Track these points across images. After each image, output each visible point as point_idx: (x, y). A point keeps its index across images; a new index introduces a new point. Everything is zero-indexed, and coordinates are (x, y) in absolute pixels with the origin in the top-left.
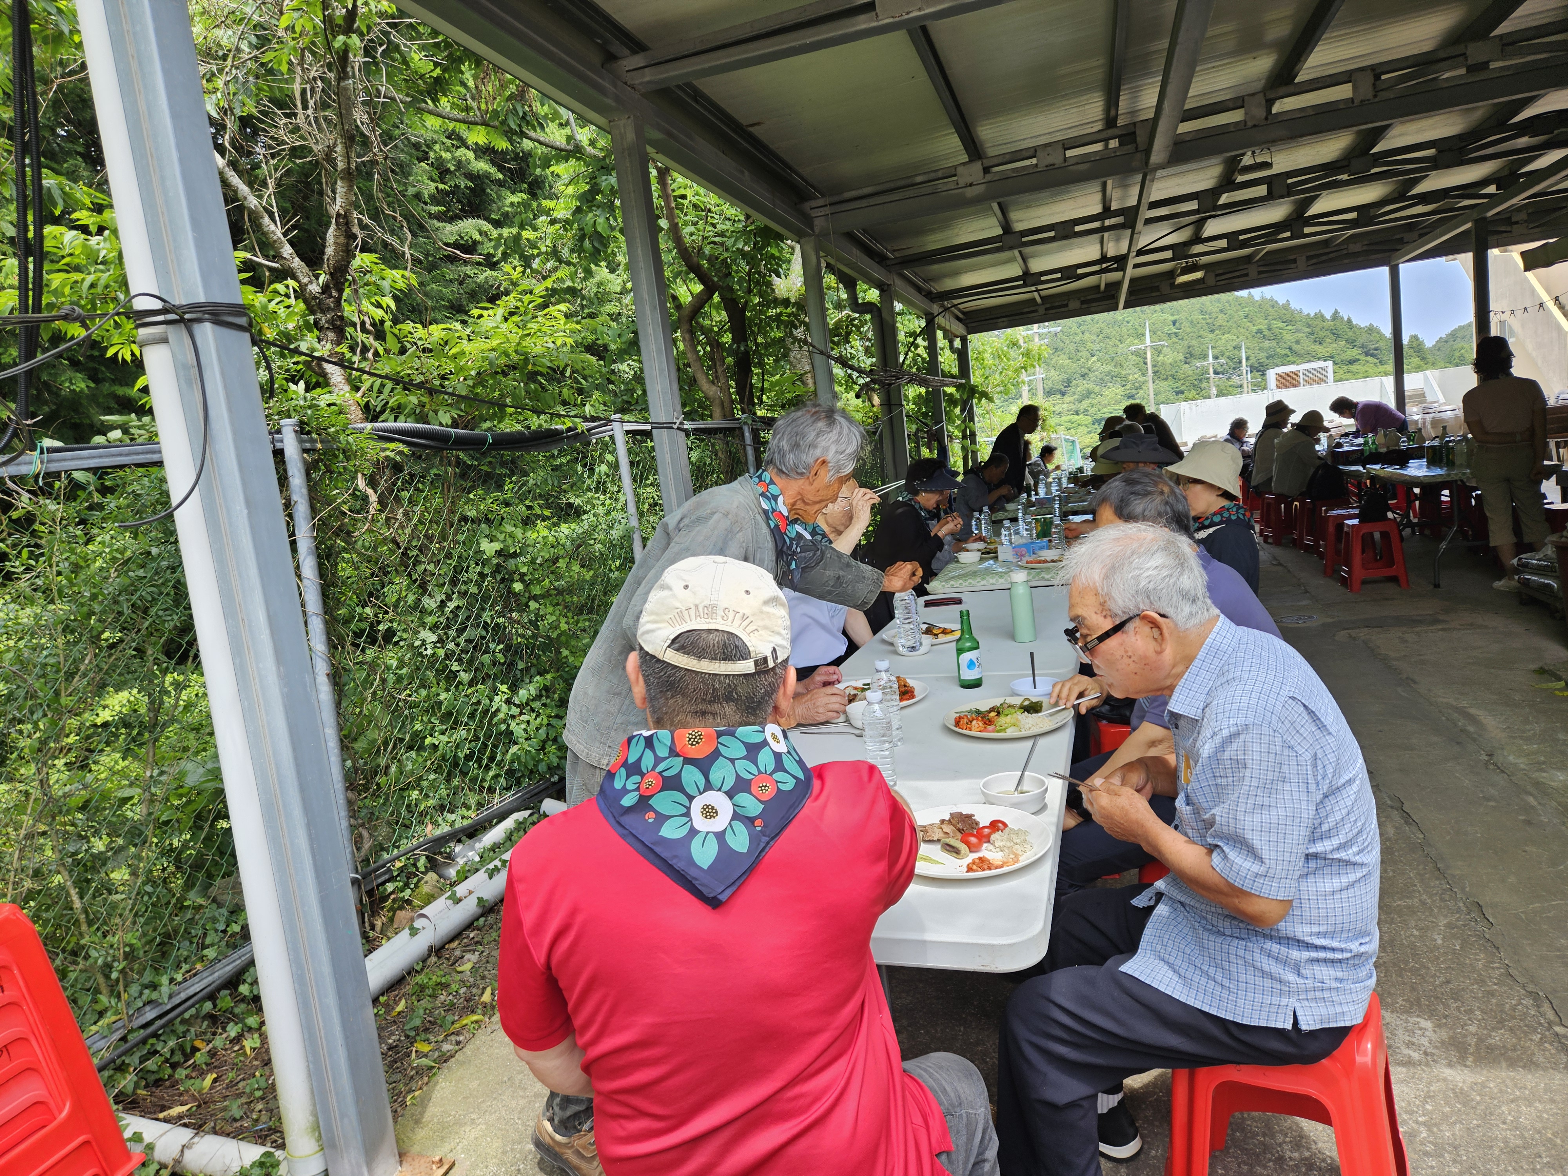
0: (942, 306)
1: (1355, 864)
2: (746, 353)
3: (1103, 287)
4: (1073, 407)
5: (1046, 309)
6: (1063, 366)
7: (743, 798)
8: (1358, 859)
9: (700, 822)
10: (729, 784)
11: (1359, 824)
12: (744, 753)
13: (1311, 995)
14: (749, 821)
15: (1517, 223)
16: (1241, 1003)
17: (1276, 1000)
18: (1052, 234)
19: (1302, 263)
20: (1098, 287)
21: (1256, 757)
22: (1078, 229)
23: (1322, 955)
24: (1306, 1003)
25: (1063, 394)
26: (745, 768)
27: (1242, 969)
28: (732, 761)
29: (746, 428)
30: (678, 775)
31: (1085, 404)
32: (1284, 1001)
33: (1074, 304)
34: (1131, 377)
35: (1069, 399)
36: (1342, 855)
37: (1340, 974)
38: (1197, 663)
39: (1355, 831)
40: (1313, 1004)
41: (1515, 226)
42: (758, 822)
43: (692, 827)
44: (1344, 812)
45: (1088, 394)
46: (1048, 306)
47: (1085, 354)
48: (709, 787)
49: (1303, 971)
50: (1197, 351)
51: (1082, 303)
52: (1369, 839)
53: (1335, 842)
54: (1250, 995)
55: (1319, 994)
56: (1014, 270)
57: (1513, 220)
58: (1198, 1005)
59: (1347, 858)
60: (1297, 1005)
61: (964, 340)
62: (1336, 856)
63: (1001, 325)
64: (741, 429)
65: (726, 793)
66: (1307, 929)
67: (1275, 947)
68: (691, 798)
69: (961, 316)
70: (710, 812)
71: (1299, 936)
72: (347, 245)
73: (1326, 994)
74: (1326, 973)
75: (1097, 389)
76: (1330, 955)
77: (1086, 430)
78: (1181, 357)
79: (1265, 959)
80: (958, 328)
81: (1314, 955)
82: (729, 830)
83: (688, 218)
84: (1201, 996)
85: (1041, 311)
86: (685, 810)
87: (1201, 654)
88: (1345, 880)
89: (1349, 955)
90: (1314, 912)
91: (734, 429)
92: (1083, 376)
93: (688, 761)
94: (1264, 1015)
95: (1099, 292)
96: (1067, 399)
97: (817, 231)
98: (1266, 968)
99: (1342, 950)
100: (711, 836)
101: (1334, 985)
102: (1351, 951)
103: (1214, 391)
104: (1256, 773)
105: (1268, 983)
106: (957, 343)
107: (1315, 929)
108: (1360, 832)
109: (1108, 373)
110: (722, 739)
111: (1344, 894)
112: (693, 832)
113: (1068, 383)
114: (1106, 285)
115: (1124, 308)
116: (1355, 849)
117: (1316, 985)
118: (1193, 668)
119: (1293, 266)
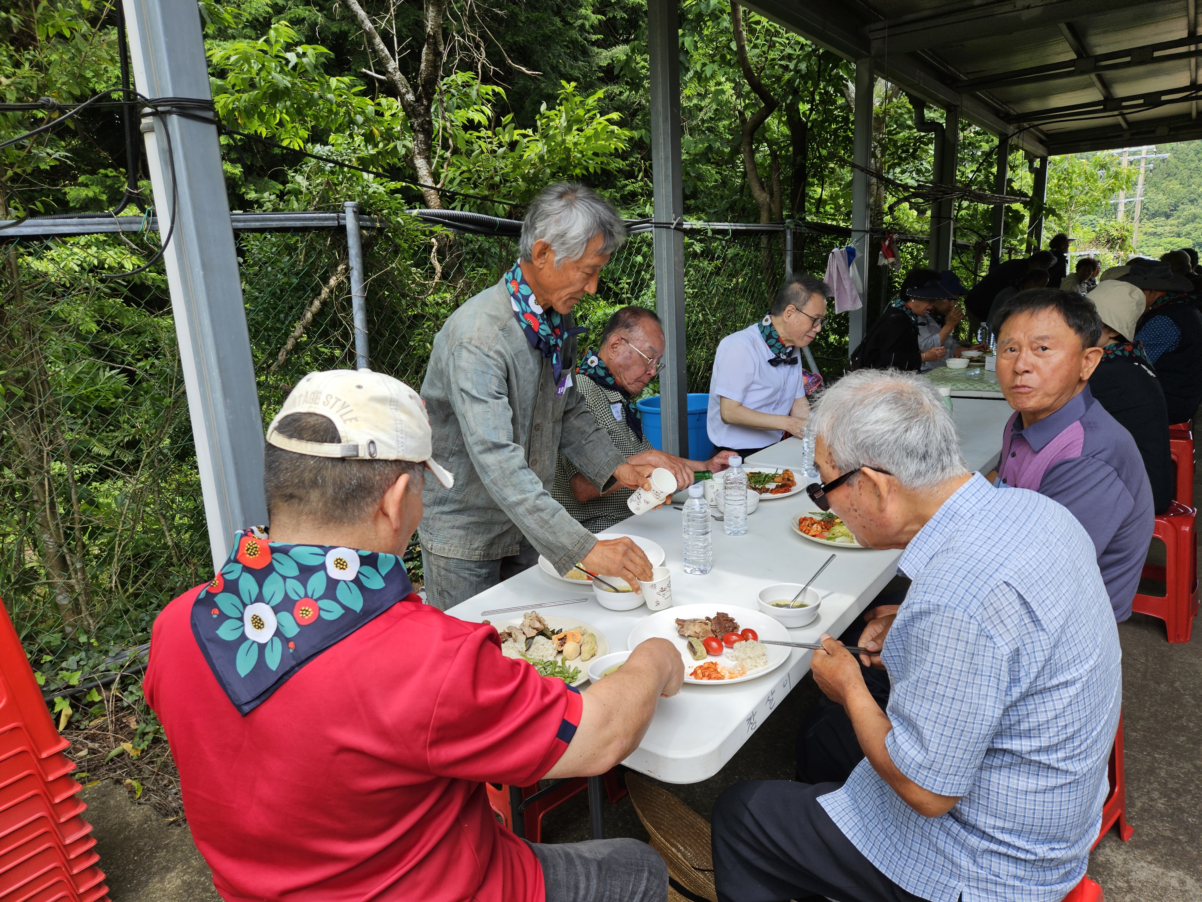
1: (1057, 769)
2: (803, 166)
3: (1194, 115)
5: (1132, 134)
7: (286, 617)
8: (1062, 765)
9: (250, 631)
10: (278, 599)
11: (1070, 730)
12: (296, 572)
13: (982, 885)
14: (285, 641)
16: (908, 871)
17: (944, 879)
18: (1128, 59)
20: (1188, 113)
21: (942, 642)
22: (1157, 54)
23: (1002, 849)
24: (975, 891)
25: (1168, 216)
26: (294, 588)
27: (918, 838)
28: (284, 578)
29: (788, 232)
30: (237, 581)
32: (953, 883)
33: (1162, 131)
35: (1173, 222)
36: (1043, 758)
37: (1021, 873)
38: (931, 523)
39: (1062, 737)
40: (984, 895)
42: (291, 644)
43: (243, 633)
44: (1051, 715)
48: (260, 598)
49: (979, 860)
51: (1171, 130)
52: (1083, 747)
53: (1035, 743)
54: (920, 866)
55: (990, 886)
56: (1094, 95)
58: (870, 858)
59: (1047, 762)
60: (966, 890)
61: (1044, 161)
62: (1035, 757)
64: (784, 232)
65: (273, 608)
66: (991, 821)
67: (956, 828)
68: (245, 605)
69: (1043, 138)
70: (258, 623)
71: (981, 824)
72: (435, 61)
73: (1000, 889)
74: (1004, 868)
76: (1012, 852)
79: (942, 836)
80: (1040, 150)
81: (994, 847)
82: (269, 645)
83: (759, 41)
84: (875, 851)
85: (1128, 135)
86: (239, 615)
87: (937, 515)
88: (1042, 783)
89: (1033, 857)
90: (1001, 807)
91: (777, 232)
92: (1192, 201)
93: (246, 569)
94: (929, 890)
95: (1191, 120)
96: (1171, 221)
97: (873, 52)
98: (941, 845)
99: (1027, 851)
100: (255, 646)
101: (1011, 882)
102: (1036, 855)
104: (939, 659)
105: (940, 860)
107: (1000, 823)
108: (1071, 738)
110: (276, 555)
111: (1040, 797)
112: (243, 638)
113: (1175, 208)
114: (1198, 112)
116: (1061, 754)
117: (989, 877)
118: (927, 528)
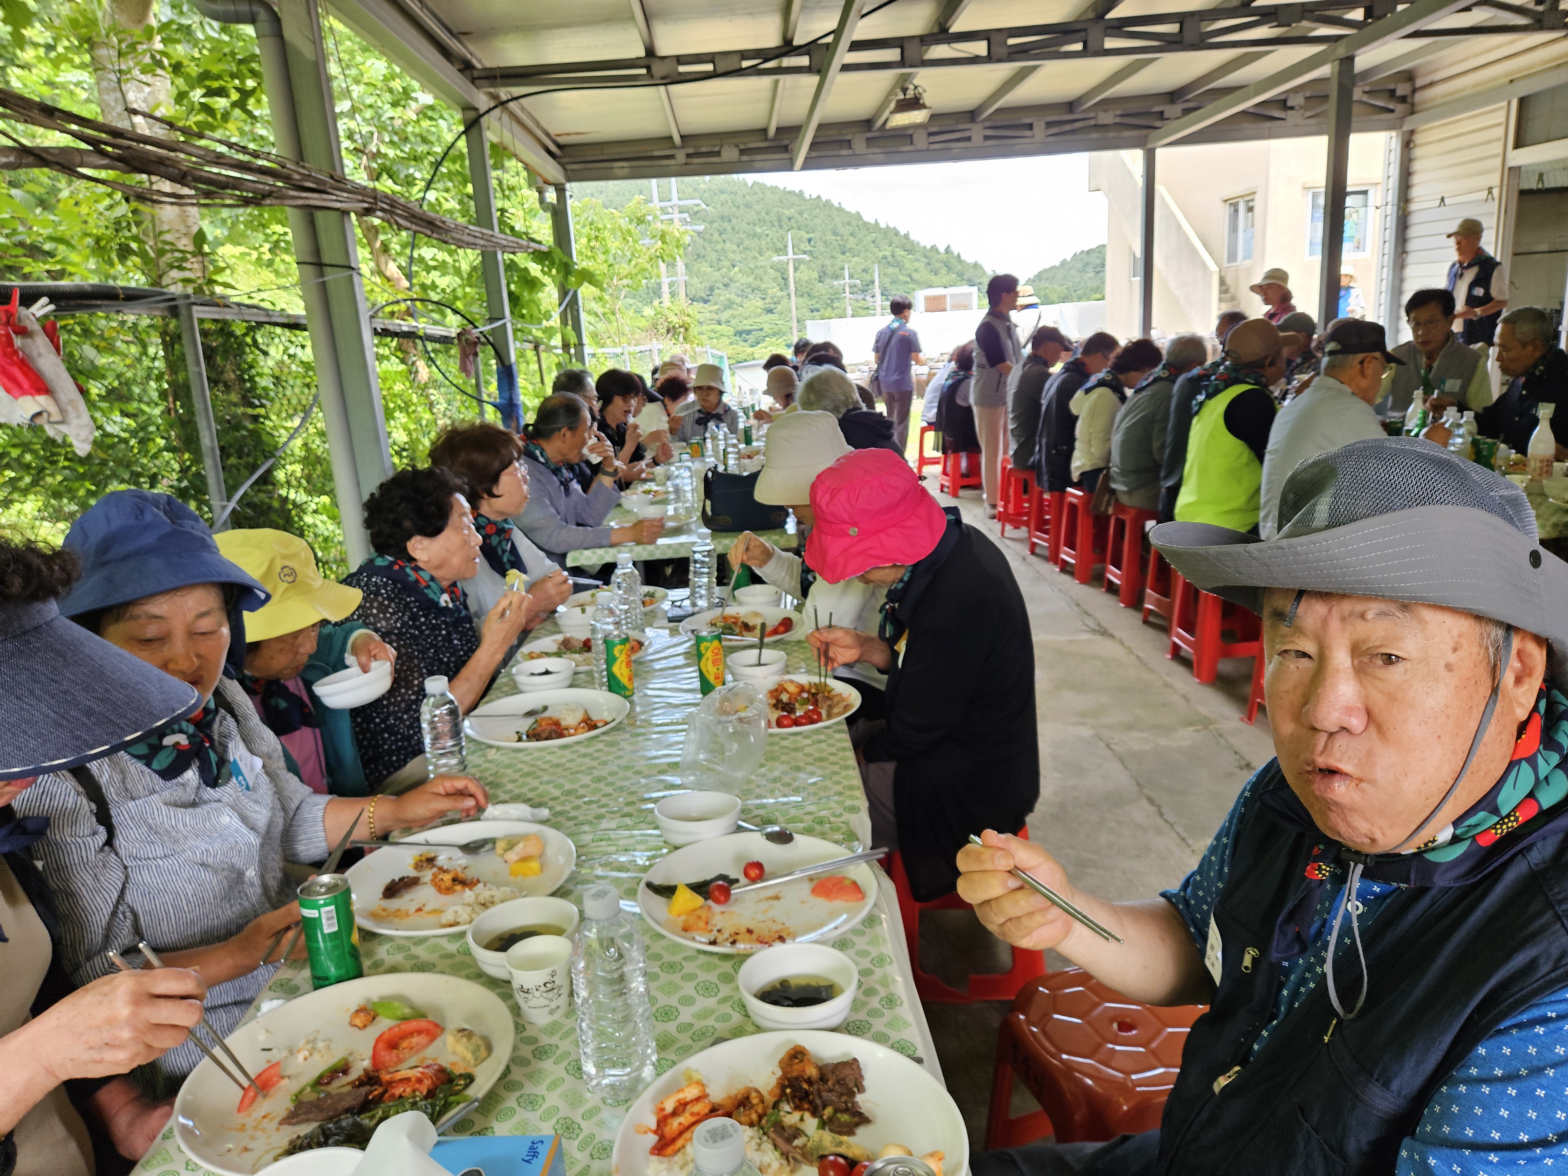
0: (495, 97)
3: (772, 132)
4: (714, 316)
5: (688, 156)
6: (705, 274)
15: (1292, 108)
19: (1039, 130)
20: (765, 131)
31: (725, 315)
33: (730, 154)
34: (770, 291)
41: (1290, 112)
45: (730, 305)
46: (691, 151)
47: (727, 263)
50: (830, 270)
51: (742, 152)
57: (1289, 104)
61: (560, 190)
63: (618, 172)
69: (552, 147)
75: (739, 300)
77: (728, 341)
78: (815, 275)
80: (545, 163)
85: (681, 157)
92: (725, 286)
95: (766, 139)
103: (849, 312)
106: (551, 196)
109: (749, 286)
114: (778, 129)
115: (804, 168)
119: (1028, 133)
